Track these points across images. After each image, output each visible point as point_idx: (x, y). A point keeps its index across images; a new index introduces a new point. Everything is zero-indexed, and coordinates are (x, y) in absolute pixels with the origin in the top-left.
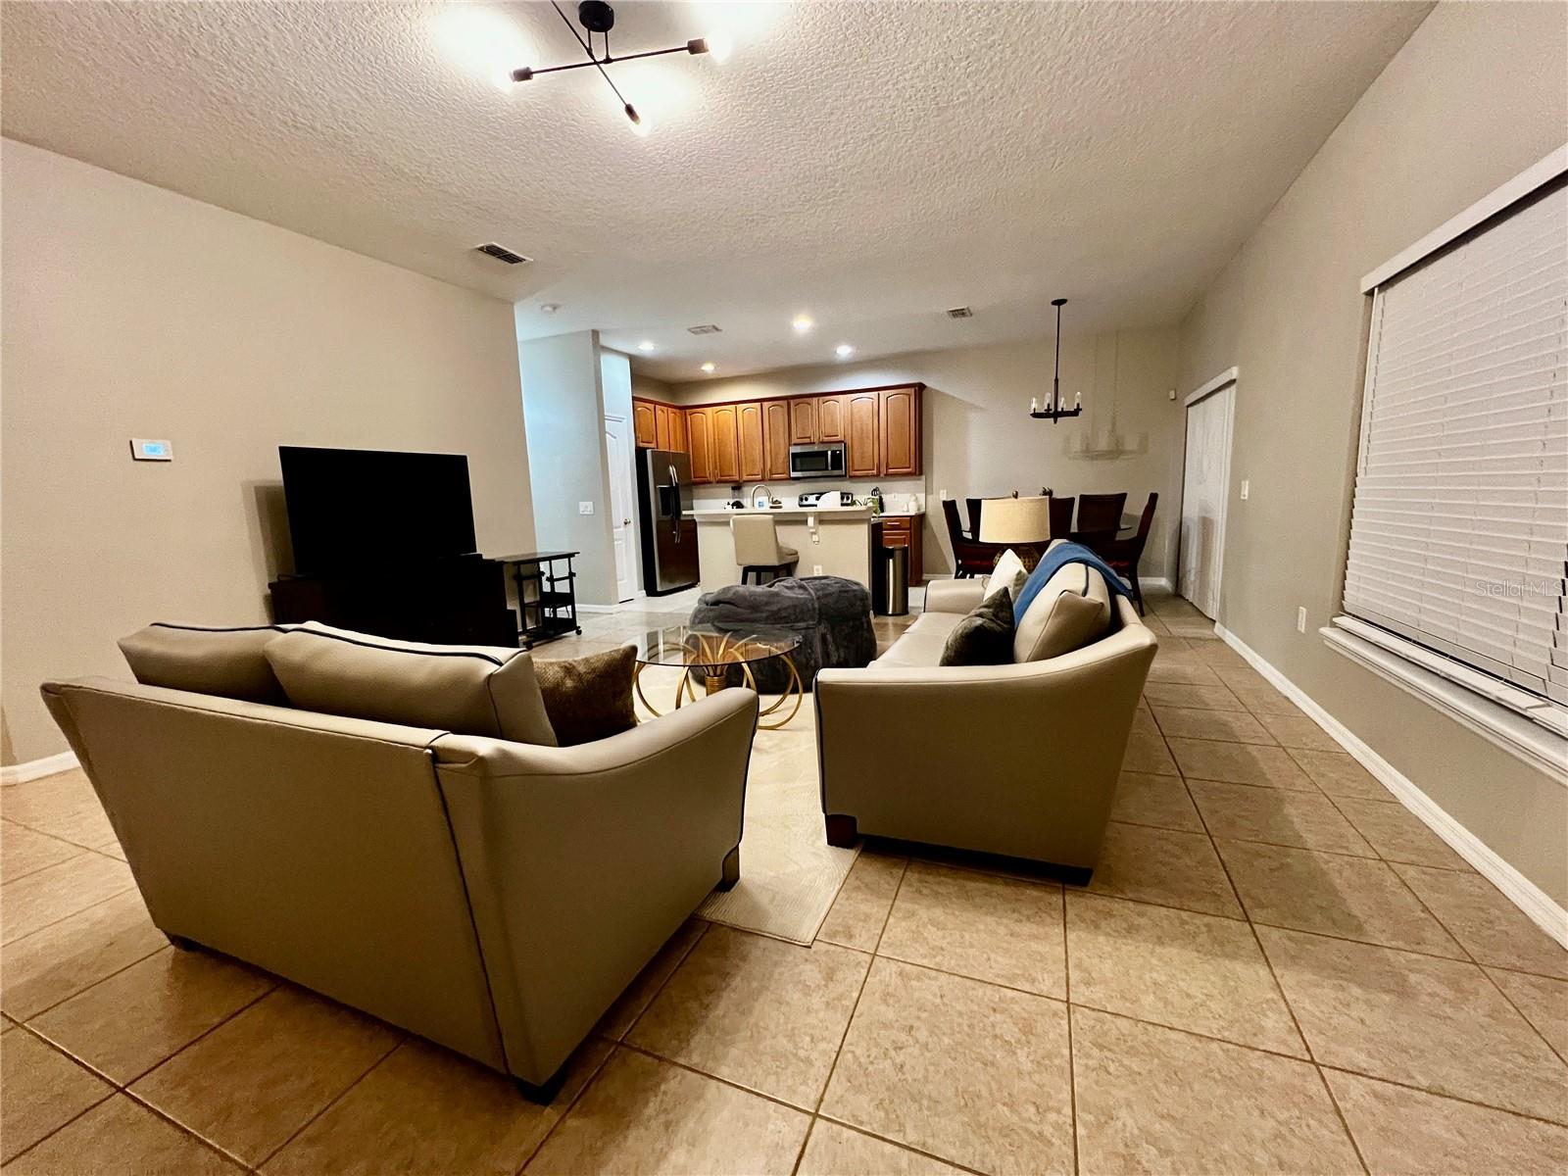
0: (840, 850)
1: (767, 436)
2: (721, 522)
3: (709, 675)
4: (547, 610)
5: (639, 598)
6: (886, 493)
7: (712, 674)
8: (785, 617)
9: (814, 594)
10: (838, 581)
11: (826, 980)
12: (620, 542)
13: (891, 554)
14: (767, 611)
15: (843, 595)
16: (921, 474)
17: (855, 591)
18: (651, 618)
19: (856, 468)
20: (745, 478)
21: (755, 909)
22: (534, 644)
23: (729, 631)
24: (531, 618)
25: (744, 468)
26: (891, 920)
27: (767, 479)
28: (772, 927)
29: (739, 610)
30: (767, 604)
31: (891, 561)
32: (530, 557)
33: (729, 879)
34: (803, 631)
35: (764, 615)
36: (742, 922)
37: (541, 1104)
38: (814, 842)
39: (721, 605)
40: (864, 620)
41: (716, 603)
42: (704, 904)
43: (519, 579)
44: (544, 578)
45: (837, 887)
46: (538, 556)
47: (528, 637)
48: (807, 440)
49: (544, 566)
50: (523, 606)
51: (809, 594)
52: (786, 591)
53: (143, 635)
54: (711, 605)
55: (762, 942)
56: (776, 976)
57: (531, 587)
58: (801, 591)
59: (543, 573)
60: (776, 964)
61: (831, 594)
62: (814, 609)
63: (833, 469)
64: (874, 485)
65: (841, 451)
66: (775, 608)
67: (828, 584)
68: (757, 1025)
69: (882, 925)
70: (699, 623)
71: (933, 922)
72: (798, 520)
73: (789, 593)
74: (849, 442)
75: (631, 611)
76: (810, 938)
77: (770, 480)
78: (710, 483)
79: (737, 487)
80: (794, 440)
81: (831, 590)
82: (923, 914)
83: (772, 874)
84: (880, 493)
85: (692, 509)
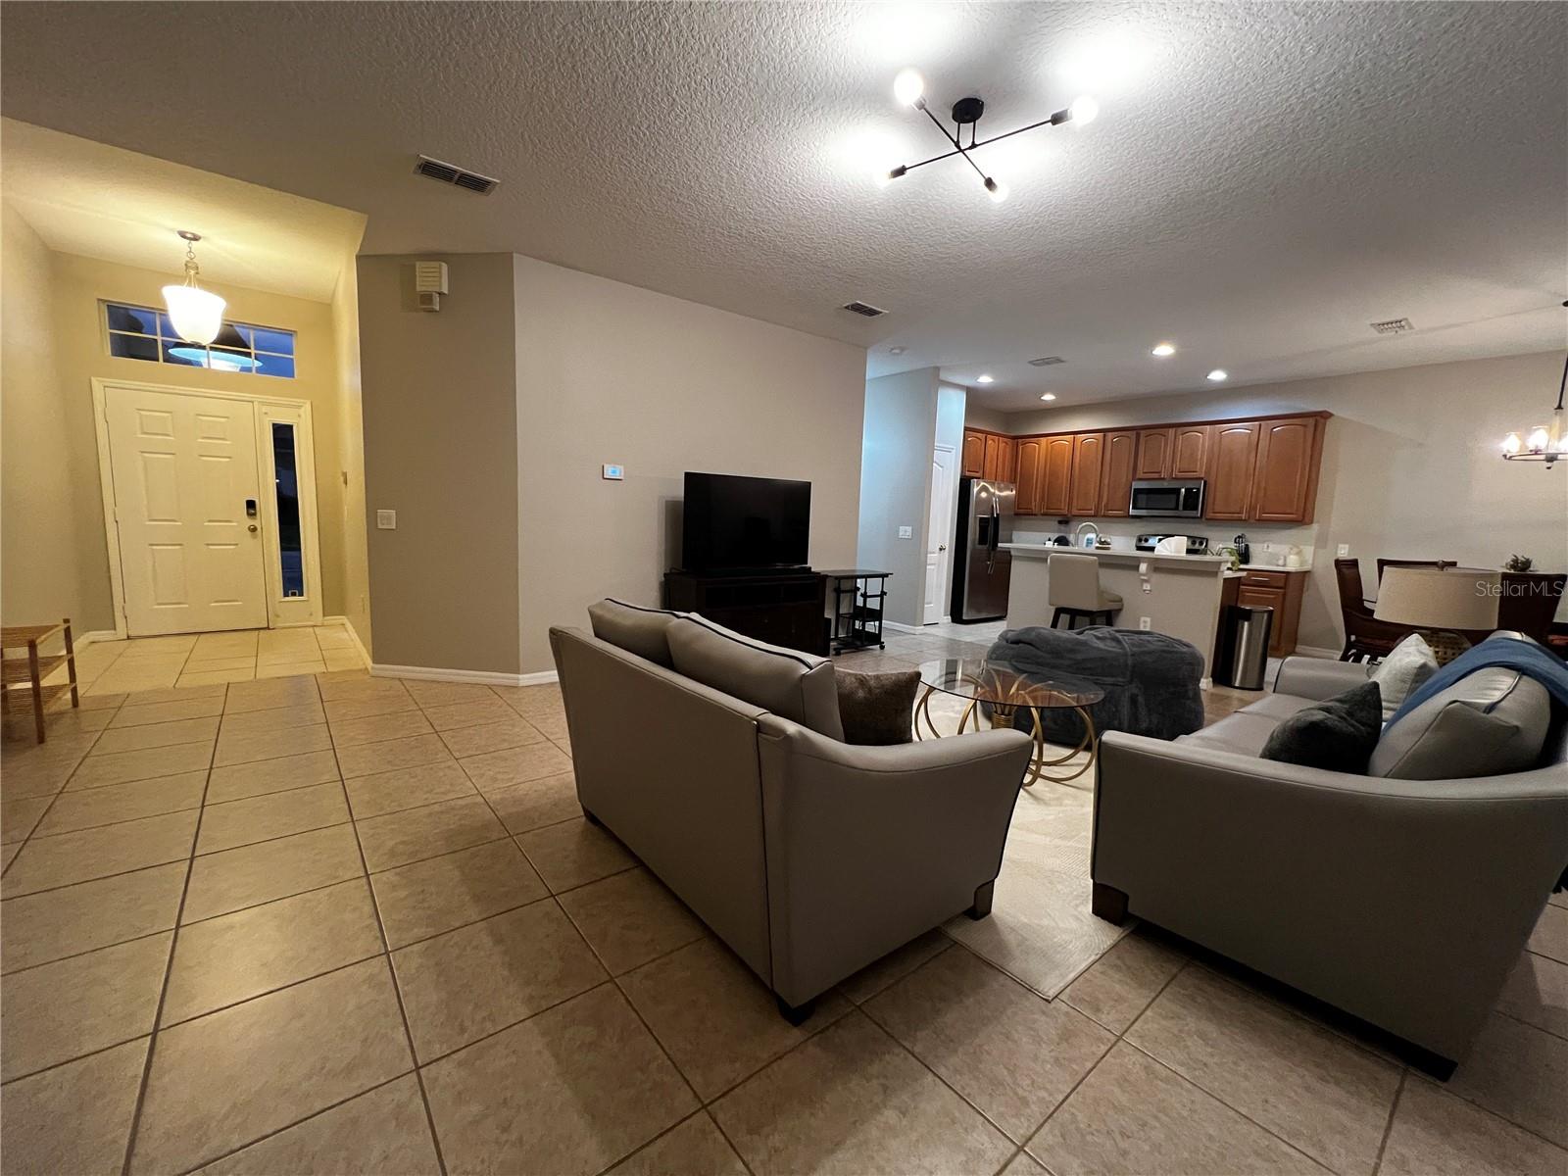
0: (1104, 924)
1: (1107, 468)
2: (1039, 557)
3: (996, 712)
4: (857, 622)
5: (944, 624)
6: (1254, 542)
7: (999, 711)
8: (1090, 669)
9: (1128, 649)
10: (1163, 639)
11: (1061, 1039)
12: (932, 567)
13: (1247, 615)
14: (1070, 659)
15: (1165, 655)
16: (1312, 521)
17: (1185, 653)
18: (953, 645)
19: (1217, 509)
20: (1075, 512)
21: (1001, 946)
22: (842, 651)
23: (1026, 672)
24: (843, 628)
25: (1075, 501)
26: (1149, 1013)
27: (1101, 514)
28: (1015, 967)
29: (1040, 653)
30: (1072, 651)
31: (1246, 623)
32: (851, 574)
33: (980, 908)
34: (1110, 687)
35: (1067, 662)
36: (984, 953)
37: (790, 1022)
38: (1077, 906)
39: (1020, 645)
40: (1190, 687)
41: (1017, 642)
42: (950, 922)
43: (838, 591)
44: (859, 593)
45: (1093, 958)
46: (858, 574)
47: (839, 644)
48: (1156, 476)
49: (860, 583)
50: (838, 615)
51: (1123, 648)
52: (1095, 640)
53: (600, 605)
54: (1012, 643)
55: (1002, 978)
56: (1009, 1012)
57: (848, 599)
58: (1114, 644)
59: (858, 589)
60: (1011, 1002)
61: (1150, 653)
62: (1127, 665)
63: (1185, 509)
64: (1239, 532)
65: (1199, 490)
66: (1079, 657)
67: (1149, 641)
68: (980, 1046)
69: (1137, 1013)
70: (996, 659)
71: (1202, 1036)
72: (1129, 564)
73: (1100, 645)
74: (1211, 481)
75: (933, 635)
76: (1051, 993)
77: (1104, 516)
78: (1035, 515)
79: (1065, 521)
80: (1140, 474)
81: (1152, 647)
82: (1192, 1023)
83: (1026, 920)
84: (1247, 541)
85: (1011, 541)
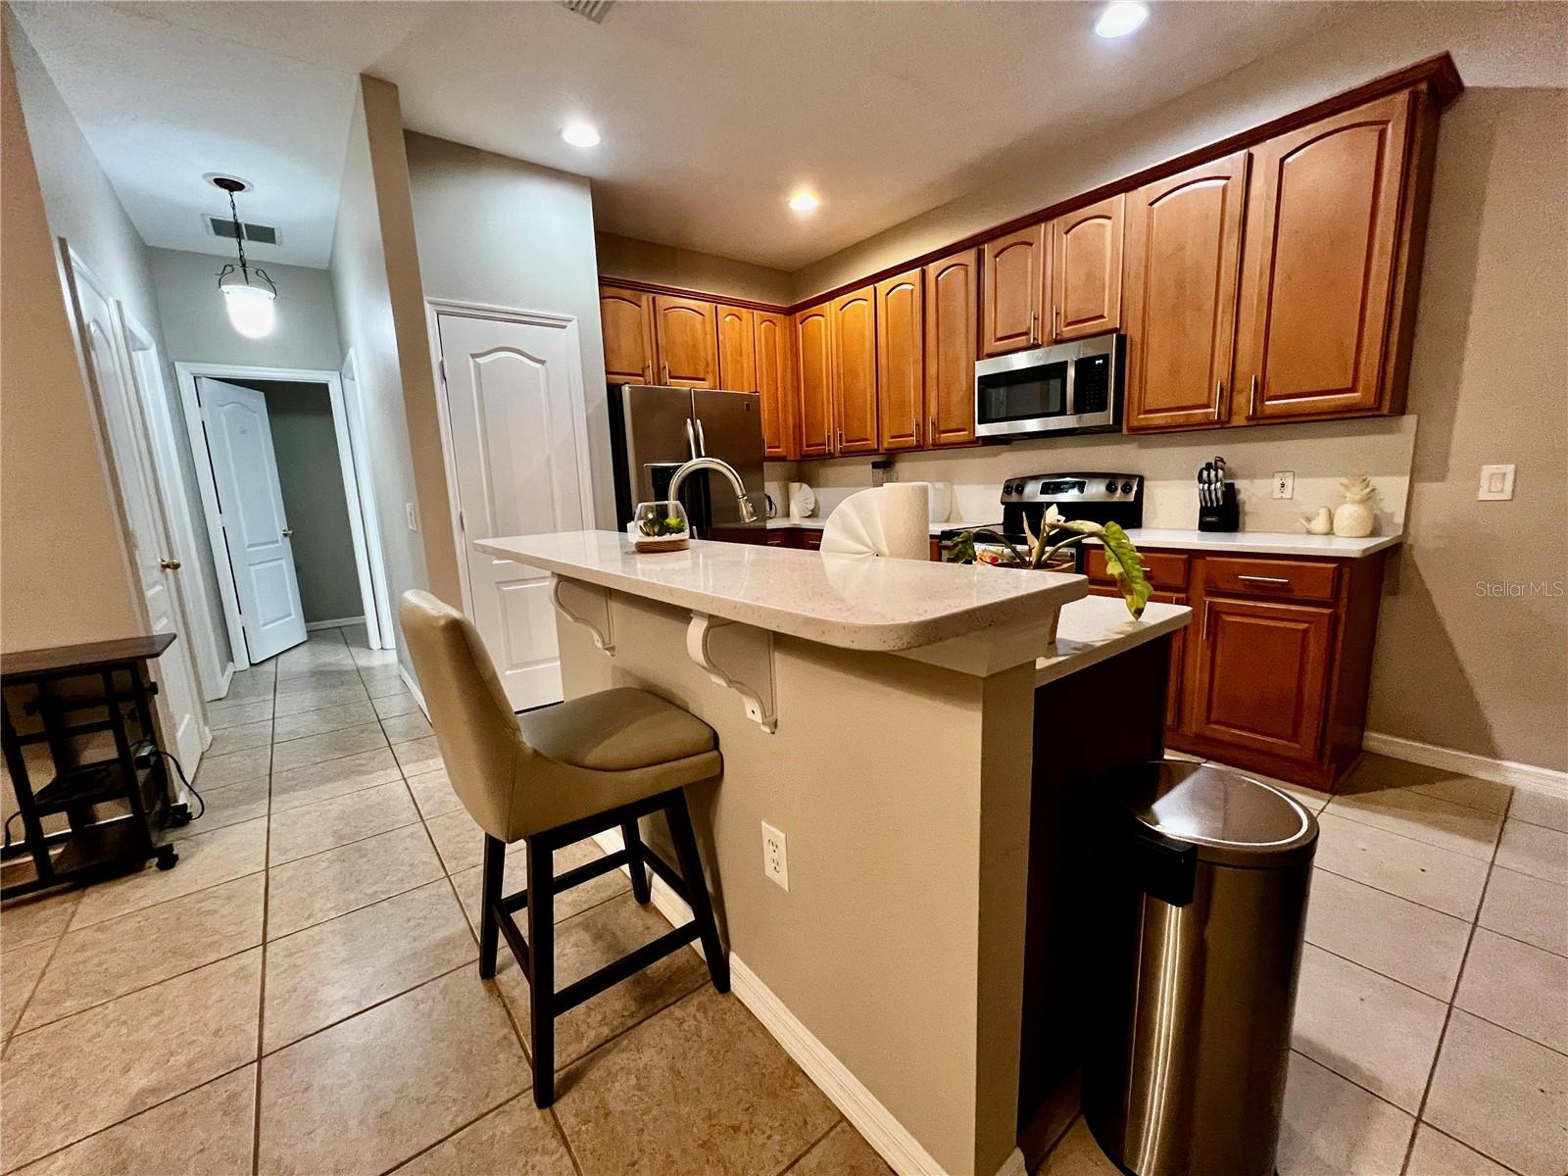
6: (1252, 476)
16: (1400, 409)
19: (1150, 404)
20: (893, 442)
25: (886, 418)
27: (932, 443)
48: (1022, 340)
63: (1082, 412)
64: (1208, 453)
65: (1106, 358)
74: (1134, 332)
77: (938, 446)
78: (831, 455)
79: (881, 463)
80: (988, 345)
84: (1229, 474)
